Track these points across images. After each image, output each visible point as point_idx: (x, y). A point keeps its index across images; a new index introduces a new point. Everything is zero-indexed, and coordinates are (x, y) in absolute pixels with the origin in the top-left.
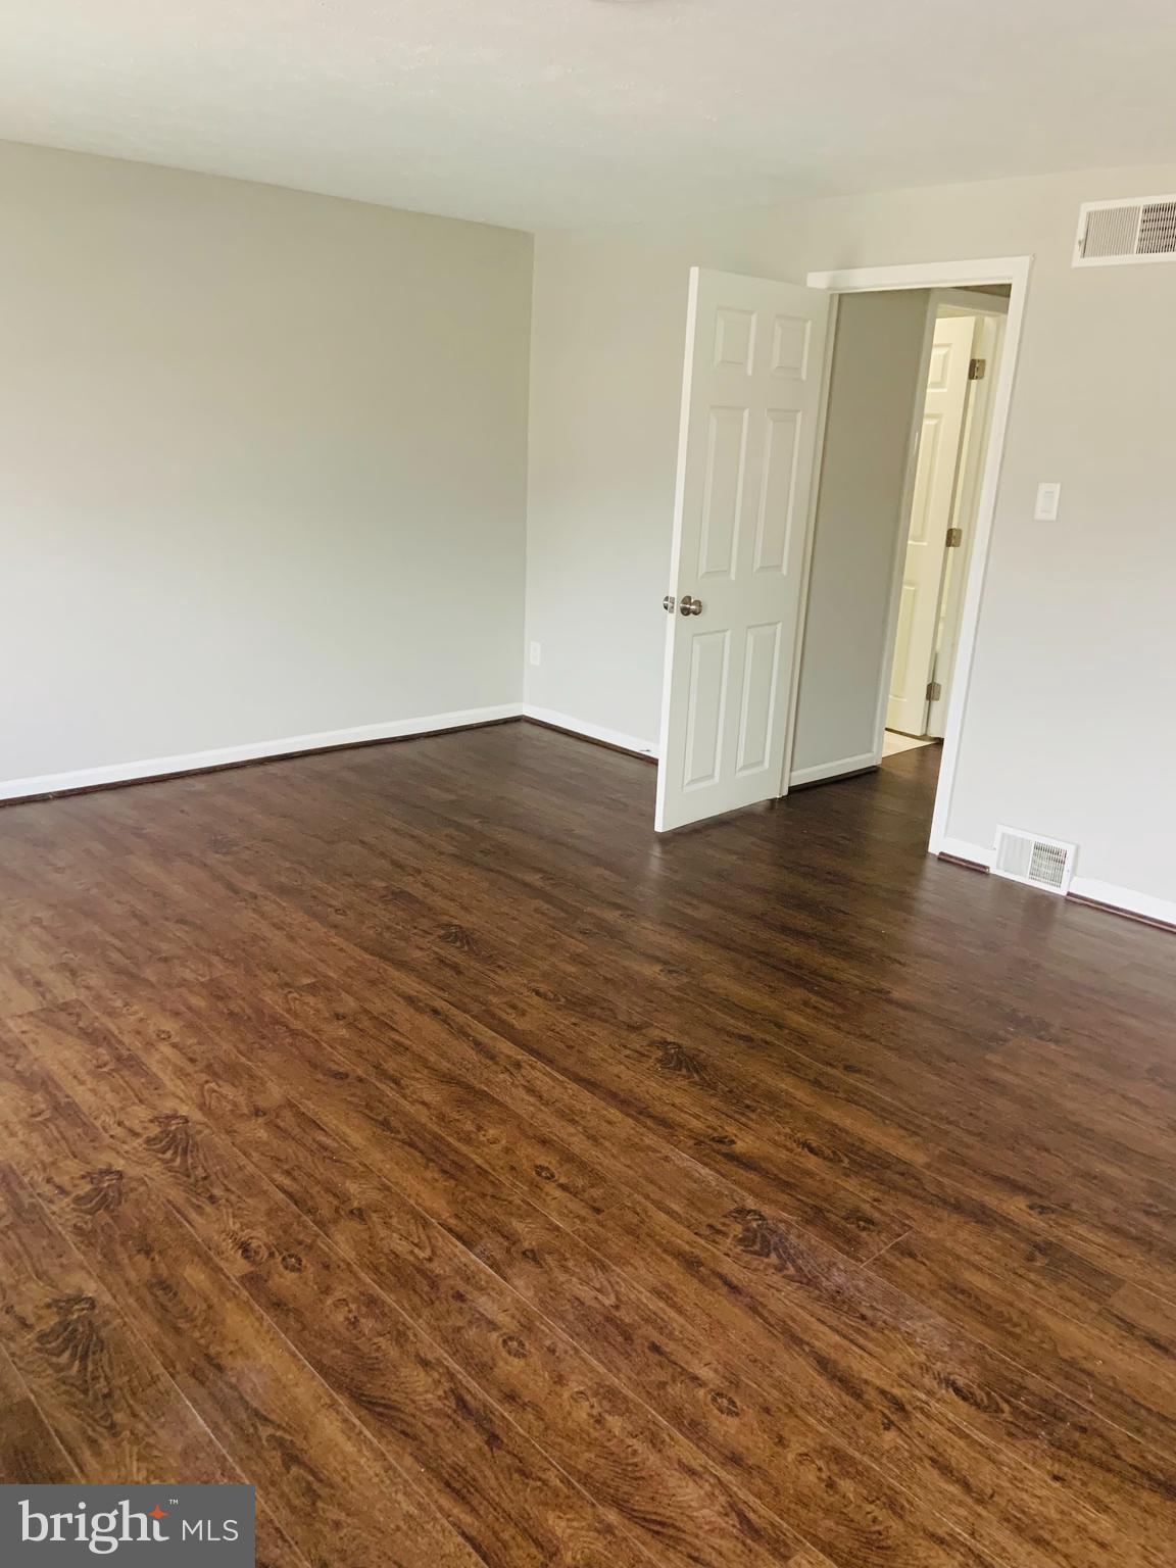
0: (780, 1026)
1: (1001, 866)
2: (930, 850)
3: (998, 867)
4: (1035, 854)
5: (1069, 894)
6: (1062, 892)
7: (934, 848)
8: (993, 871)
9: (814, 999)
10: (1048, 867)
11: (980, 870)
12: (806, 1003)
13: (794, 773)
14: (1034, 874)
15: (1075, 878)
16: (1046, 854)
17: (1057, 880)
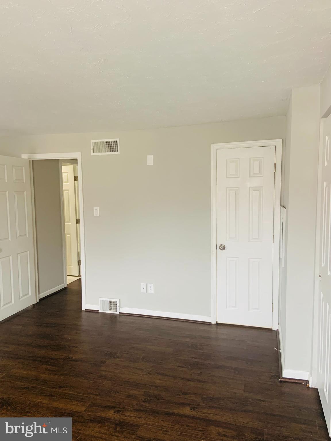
0: (37, 380)
1: (102, 309)
2: (82, 309)
3: (101, 310)
4: (110, 304)
5: (120, 313)
6: (118, 313)
7: (83, 308)
8: (100, 311)
9: (49, 367)
10: (113, 307)
11: (96, 312)
12: (46, 369)
13: (40, 295)
14: (110, 310)
15: (120, 308)
16: (112, 303)
17: (116, 310)
